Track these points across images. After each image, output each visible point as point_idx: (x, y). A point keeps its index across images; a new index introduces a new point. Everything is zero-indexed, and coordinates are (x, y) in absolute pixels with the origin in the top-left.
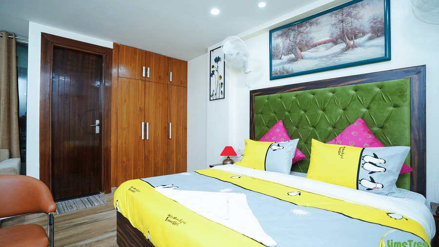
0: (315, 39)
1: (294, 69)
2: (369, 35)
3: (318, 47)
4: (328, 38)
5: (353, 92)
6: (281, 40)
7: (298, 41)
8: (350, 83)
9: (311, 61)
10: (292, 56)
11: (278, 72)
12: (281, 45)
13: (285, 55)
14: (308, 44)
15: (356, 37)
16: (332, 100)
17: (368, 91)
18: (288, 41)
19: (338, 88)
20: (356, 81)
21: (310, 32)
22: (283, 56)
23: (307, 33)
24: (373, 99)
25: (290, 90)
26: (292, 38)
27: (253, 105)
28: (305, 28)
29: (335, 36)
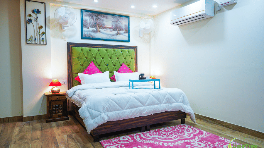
0: (106, 25)
1: (96, 36)
2: (124, 31)
3: (107, 29)
4: (111, 27)
5: (120, 52)
6: (89, 18)
7: (98, 23)
8: (119, 48)
9: (104, 35)
10: (95, 29)
11: (86, 35)
12: (88, 21)
13: (91, 27)
14: (103, 26)
15: (120, 30)
16: (114, 54)
17: (125, 52)
18: (93, 20)
19: (116, 49)
20: (121, 48)
21: (104, 21)
22: (89, 28)
23: (102, 20)
24: (127, 55)
25: (94, 47)
26: (94, 19)
27: (70, 52)
28: (101, 17)
29: (114, 26)
